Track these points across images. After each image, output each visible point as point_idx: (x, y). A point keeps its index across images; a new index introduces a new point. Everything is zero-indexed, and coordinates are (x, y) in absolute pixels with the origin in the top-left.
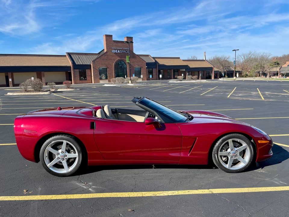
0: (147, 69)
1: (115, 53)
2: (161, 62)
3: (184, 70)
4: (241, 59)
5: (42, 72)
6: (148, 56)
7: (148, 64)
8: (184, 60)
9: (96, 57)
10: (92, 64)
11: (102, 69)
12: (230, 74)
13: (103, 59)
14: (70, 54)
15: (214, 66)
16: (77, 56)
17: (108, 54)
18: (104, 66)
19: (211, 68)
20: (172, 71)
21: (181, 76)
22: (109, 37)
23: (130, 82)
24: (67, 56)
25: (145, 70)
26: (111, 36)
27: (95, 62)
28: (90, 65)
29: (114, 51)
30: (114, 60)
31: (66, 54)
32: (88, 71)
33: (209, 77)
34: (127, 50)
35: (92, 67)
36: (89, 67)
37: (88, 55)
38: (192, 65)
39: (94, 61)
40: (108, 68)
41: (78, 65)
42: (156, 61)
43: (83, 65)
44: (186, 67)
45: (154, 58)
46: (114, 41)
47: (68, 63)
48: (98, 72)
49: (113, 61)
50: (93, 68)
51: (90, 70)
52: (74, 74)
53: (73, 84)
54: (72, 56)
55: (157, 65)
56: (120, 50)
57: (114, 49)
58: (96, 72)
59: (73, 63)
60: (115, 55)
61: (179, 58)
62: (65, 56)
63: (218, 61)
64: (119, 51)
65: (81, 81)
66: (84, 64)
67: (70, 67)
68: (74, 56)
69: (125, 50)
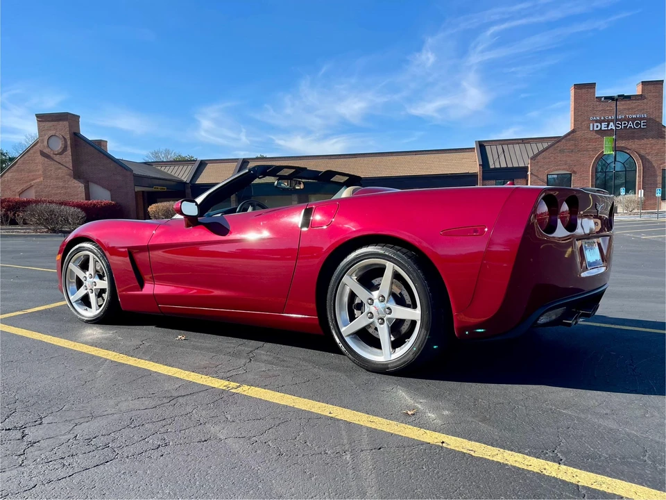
1: (600, 131)
10: (529, 166)
11: (556, 176)
13: (562, 151)
14: (482, 146)
16: (500, 148)
17: (579, 133)
18: (564, 170)
22: (584, 90)
24: (475, 150)
26: (592, 86)
27: (539, 158)
28: (525, 169)
29: (596, 127)
30: (595, 150)
34: (641, 119)
35: (529, 172)
36: (522, 172)
37: (528, 142)
39: (534, 158)
40: (575, 172)
41: (495, 169)
43: (507, 169)
47: (471, 165)
49: (591, 153)
50: (532, 173)
54: (488, 148)
57: (597, 121)
59: (484, 164)
60: (598, 136)
62: (472, 149)
64: (611, 126)
66: (510, 166)
67: (475, 176)
68: (494, 148)
69: (633, 120)
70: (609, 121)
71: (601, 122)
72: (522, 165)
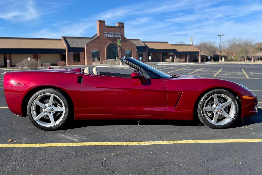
0: (138, 52)
1: (107, 37)
2: (150, 46)
3: (172, 54)
4: (226, 44)
5: (39, 54)
6: (138, 40)
7: (138, 48)
8: (172, 45)
9: (89, 41)
10: (85, 47)
11: (95, 52)
12: (216, 58)
13: (96, 43)
14: (65, 38)
15: (201, 51)
16: (72, 40)
17: (101, 37)
18: (97, 49)
19: (198, 53)
20: (161, 54)
21: (169, 58)
22: (102, 23)
23: (121, 63)
24: (63, 40)
25: (135, 53)
26: (104, 22)
27: (89, 45)
28: (84, 49)
29: (106, 35)
30: (106, 43)
31: (61, 38)
32: (81, 54)
33: (196, 61)
34: (119, 34)
35: (85, 50)
36: (83, 49)
37: (82, 39)
38: (180, 49)
39: (87, 45)
40: (101, 51)
41: (73, 48)
42: (145, 45)
43: (77, 48)
44: (174, 51)
45: (144, 42)
46: (107, 27)
47: (63, 46)
48: (91, 55)
50: (87, 50)
51: (83, 53)
52: (68, 56)
53: (67, 65)
54: (67, 39)
55: (147, 49)
56: (112, 34)
57: (106, 34)
58: (89, 55)
59: (68, 46)
60: (107, 39)
61: (167, 42)
62: (61, 40)
63: (204, 46)
64: (111, 36)
65: (74, 63)
67: (64, 50)
68: (69, 39)
69: (117, 34)
70: (110, 34)
71: (108, 34)
72: (82, 47)
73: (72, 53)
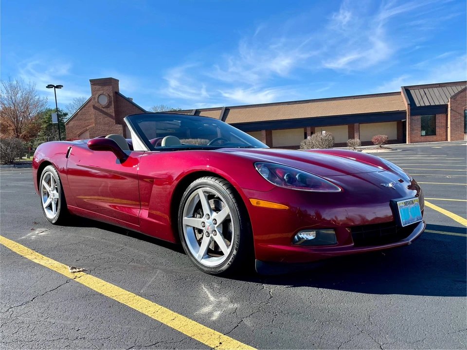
5: (356, 125)
9: (460, 88)
10: (449, 104)
14: (407, 90)
16: (422, 91)
24: (402, 94)
27: (458, 98)
28: (446, 106)
31: (400, 90)
32: (440, 118)
35: (449, 109)
36: (443, 109)
37: (444, 86)
39: (454, 98)
41: (421, 107)
43: (430, 107)
47: (402, 104)
48: (463, 119)
50: (452, 110)
51: (445, 116)
52: (411, 124)
53: (407, 143)
54: (412, 92)
58: (456, 119)
59: (412, 104)
62: (399, 93)
65: (423, 138)
66: (432, 104)
67: (404, 113)
68: (417, 91)
72: (443, 103)
73: (419, 117)
